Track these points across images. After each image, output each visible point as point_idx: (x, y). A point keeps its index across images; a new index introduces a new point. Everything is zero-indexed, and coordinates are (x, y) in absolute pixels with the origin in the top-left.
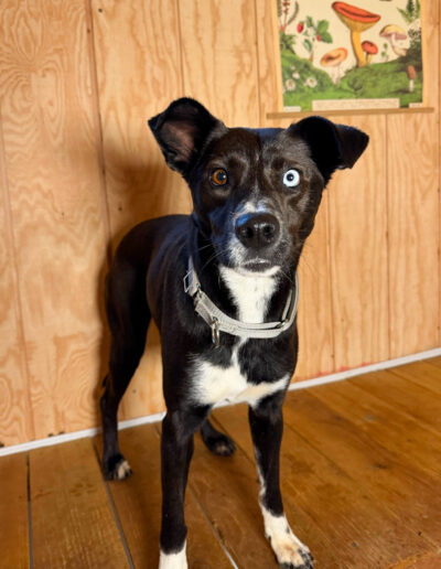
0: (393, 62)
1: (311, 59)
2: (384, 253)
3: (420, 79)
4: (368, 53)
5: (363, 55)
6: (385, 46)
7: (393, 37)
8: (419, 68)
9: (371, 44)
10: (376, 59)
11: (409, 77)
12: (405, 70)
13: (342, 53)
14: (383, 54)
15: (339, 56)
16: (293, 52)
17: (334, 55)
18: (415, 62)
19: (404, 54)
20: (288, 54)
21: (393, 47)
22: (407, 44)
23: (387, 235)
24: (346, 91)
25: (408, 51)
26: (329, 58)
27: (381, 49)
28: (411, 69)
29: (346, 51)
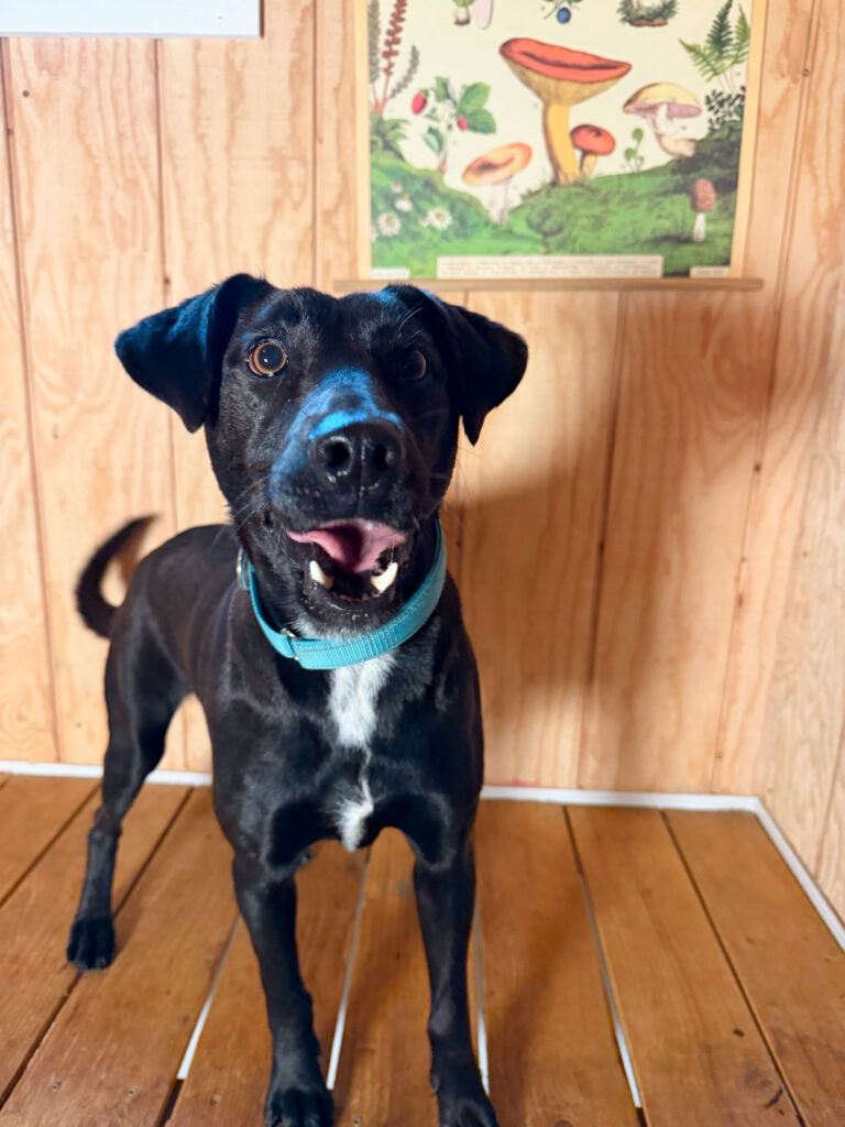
0: (653, 172)
1: (441, 170)
2: (589, 585)
3: (729, 212)
4: (586, 153)
5: (570, 157)
6: (638, 134)
7: (662, 111)
8: (728, 186)
9: (598, 132)
10: (607, 166)
11: (695, 207)
12: (686, 189)
13: (518, 155)
14: (629, 153)
15: (510, 161)
16: (400, 156)
17: (497, 158)
18: (717, 171)
19: (688, 151)
20: (387, 160)
21: (659, 137)
22: (699, 128)
23: (602, 547)
24: (521, 237)
25: (699, 144)
26: (484, 167)
27: (624, 141)
28: (705, 188)
29: (527, 151)
